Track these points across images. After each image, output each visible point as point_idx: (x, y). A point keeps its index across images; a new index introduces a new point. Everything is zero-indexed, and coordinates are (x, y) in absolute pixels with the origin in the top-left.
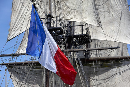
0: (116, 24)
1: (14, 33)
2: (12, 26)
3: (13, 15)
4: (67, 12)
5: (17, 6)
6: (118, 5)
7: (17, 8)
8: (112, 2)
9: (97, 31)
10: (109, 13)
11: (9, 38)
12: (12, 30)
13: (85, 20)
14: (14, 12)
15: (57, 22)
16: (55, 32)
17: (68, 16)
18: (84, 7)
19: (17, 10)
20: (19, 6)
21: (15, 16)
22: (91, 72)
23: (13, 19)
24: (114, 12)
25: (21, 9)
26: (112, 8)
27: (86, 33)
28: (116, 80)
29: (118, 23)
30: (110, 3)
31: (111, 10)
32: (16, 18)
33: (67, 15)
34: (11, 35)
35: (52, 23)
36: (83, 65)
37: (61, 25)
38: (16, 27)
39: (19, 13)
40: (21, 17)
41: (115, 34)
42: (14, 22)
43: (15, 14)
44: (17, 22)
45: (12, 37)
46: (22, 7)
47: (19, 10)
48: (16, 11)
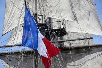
0: (86, 20)
1: (7, 28)
2: (5, 23)
3: (6, 15)
4: (49, 11)
5: (9, 7)
6: (87, 5)
7: (9, 9)
8: (82, 2)
9: (71, 26)
10: (80, 11)
11: (3, 33)
12: (6, 27)
13: (63, 17)
14: (7, 12)
15: (42, 19)
16: (41, 27)
17: (50, 15)
18: (62, 7)
19: (9, 10)
20: (10, 8)
21: (8, 15)
22: (68, 58)
23: (6, 18)
24: (84, 10)
25: (12, 10)
26: (82, 7)
27: (63, 27)
28: (87, 64)
29: (88, 19)
30: (80, 3)
31: (81, 8)
32: (8, 16)
33: (50, 13)
34: (5, 31)
35: (38, 20)
36: (61, 53)
37: (46, 21)
38: (9, 24)
39: (11, 13)
40: (12, 16)
41: (85, 27)
42: (7, 20)
43: (7, 14)
44: (10, 20)
45: (6, 32)
46: (13, 8)
47: (11, 10)
48: (8, 12)
